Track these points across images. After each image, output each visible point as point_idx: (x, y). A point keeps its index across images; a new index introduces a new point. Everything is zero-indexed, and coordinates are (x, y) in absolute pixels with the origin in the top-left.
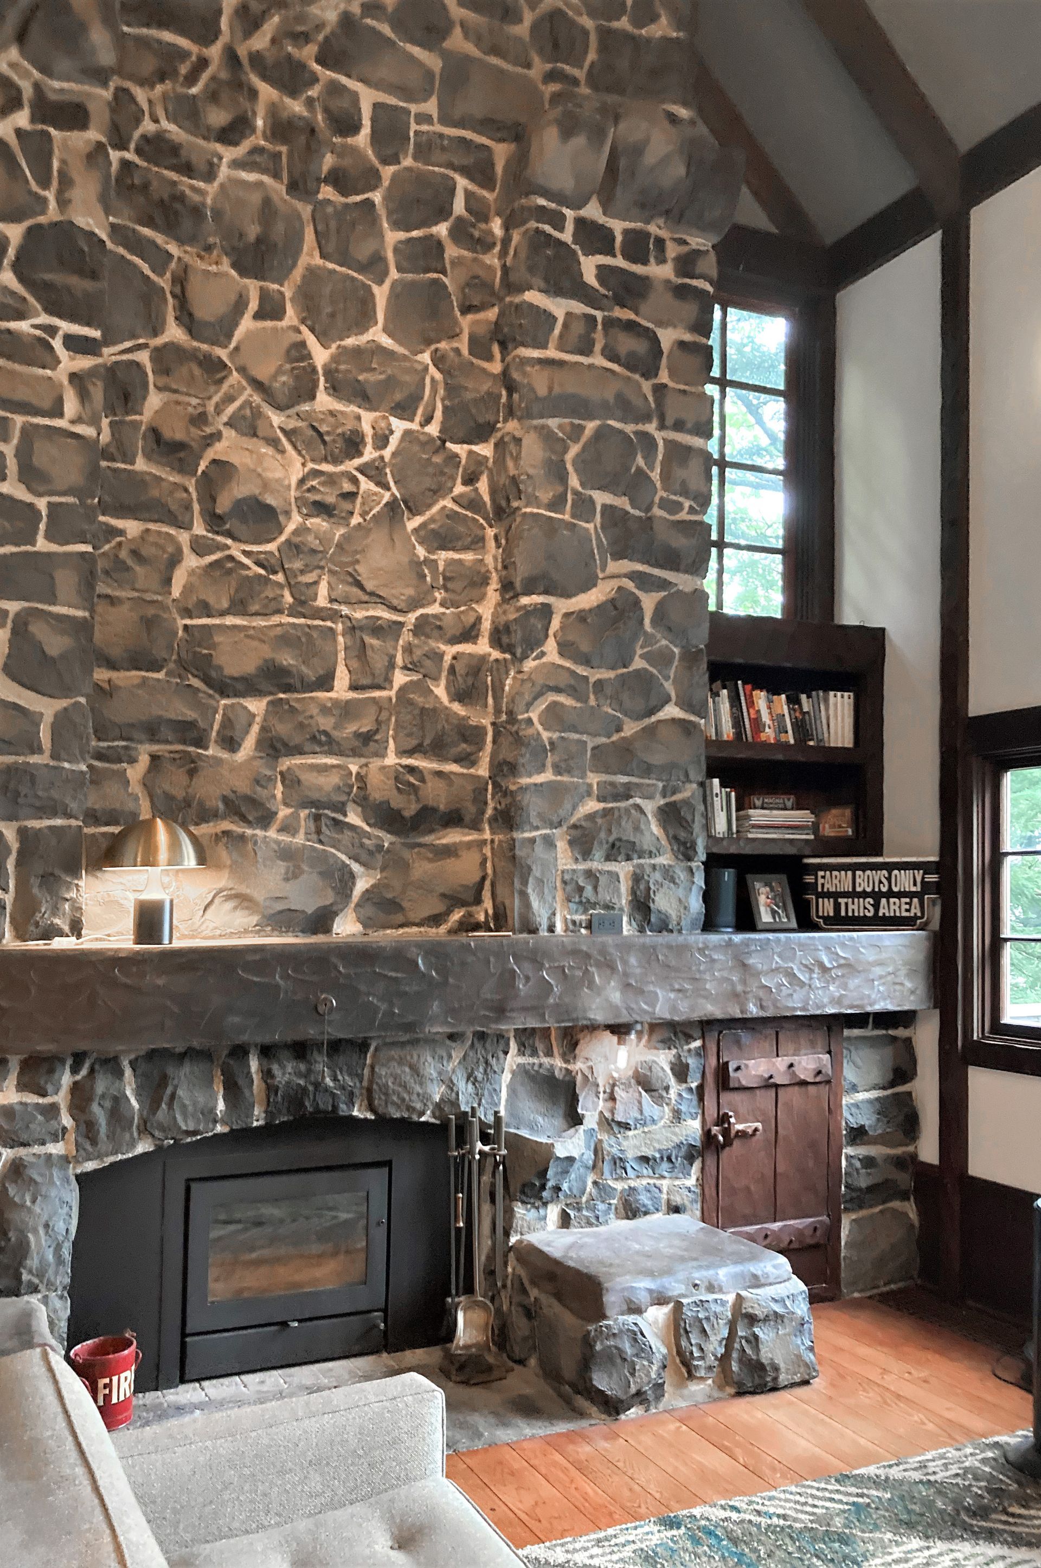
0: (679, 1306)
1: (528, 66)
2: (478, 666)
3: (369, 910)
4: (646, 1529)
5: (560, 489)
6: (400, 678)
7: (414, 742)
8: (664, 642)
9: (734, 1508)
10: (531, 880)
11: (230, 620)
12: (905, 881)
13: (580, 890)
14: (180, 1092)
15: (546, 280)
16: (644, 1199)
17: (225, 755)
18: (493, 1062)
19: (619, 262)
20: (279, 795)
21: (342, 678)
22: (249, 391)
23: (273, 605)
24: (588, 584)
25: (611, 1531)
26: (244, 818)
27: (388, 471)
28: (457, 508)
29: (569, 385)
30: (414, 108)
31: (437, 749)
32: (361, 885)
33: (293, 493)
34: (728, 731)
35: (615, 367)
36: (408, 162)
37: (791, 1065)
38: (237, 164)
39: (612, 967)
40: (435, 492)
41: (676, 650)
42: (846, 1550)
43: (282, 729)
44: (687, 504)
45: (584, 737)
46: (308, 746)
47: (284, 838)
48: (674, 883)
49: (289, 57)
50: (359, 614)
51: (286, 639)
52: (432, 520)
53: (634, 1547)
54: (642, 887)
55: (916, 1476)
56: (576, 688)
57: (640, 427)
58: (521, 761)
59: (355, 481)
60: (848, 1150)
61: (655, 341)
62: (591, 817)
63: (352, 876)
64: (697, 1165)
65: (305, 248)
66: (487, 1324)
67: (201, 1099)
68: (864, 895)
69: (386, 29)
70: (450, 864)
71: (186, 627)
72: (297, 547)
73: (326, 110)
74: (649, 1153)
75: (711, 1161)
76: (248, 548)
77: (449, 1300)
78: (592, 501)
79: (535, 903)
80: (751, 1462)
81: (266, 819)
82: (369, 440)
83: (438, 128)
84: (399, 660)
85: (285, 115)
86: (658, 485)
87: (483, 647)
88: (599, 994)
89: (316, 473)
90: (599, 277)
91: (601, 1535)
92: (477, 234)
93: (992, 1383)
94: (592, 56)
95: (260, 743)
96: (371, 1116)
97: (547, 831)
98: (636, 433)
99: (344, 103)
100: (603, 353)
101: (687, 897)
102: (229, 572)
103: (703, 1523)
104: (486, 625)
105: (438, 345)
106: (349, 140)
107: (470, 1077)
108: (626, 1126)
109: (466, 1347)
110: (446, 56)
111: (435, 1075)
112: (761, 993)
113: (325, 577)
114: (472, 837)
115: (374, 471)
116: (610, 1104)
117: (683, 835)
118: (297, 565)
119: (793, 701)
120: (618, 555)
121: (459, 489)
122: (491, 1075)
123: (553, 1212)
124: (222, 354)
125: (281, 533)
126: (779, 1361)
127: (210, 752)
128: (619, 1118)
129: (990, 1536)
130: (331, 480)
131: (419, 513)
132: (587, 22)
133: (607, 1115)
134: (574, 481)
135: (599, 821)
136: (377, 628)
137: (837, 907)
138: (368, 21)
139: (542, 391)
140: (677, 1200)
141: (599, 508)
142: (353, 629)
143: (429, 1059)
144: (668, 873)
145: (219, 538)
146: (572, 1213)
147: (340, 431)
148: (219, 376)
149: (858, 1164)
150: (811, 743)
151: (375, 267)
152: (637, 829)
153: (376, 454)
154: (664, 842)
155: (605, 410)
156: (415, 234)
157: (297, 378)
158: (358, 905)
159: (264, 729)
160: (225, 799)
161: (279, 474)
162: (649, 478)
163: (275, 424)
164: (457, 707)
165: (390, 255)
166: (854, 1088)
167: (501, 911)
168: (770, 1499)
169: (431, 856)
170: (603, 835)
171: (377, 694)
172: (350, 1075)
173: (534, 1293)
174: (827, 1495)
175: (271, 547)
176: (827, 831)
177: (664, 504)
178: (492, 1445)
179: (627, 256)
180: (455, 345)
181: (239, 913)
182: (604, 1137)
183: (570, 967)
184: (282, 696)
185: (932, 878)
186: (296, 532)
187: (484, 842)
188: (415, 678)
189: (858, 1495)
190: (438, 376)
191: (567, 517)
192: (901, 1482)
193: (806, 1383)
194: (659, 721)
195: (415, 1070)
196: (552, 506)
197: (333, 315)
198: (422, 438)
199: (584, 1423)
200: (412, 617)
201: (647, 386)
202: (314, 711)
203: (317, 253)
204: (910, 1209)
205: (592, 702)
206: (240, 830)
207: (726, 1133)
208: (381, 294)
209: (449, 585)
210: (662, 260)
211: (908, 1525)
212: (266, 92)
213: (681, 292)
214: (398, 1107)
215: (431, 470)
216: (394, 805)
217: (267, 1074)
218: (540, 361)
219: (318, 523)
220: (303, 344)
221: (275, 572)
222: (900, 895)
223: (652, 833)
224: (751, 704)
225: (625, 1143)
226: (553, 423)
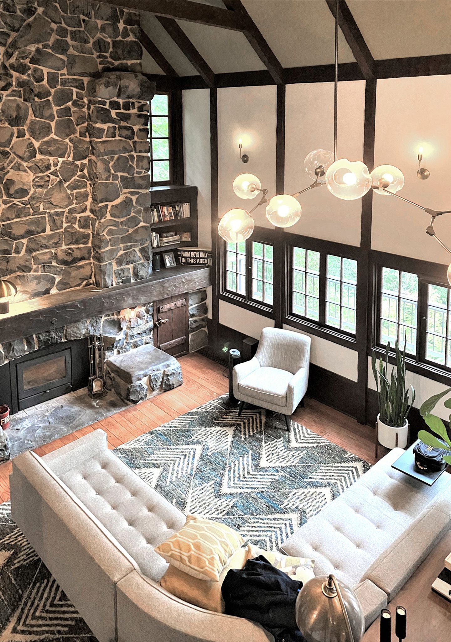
0: (150, 376)
1: (93, 54)
2: (87, 219)
3: (60, 286)
4: (146, 436)
5: (109, 174)
6: (65, 225)
7: (70, 241)
8: (139, 207)
9: (165, 426)
10: (106, 275)
11: (15, 220)
12: (203, 255)
13: (120, 274)
14: (15, 347)
15: (102, 120)
16: (139, 343)
17: (16, 255)
18: (98, 321)
19: (122, 111)
20: (33, 263)
21: (48, 228)
22: (17, 158)
23: (28, 214)
24: (118, 196)
25: (138, 438)
26: (23, 271)
27: (58, 172)
28: (79, 179)
29: (109, 147)
30: (59, 72)
31: (77, 242)
32: (57, 280)
33: (31, 183)
34: (156, 220)
35: (122, 138)
36: (59, 87)
37: (175, 304)
38: (7, 96)
39: (129, 295)
40: (72, 175)
41: (142, 208)
42: (189, 433)
43: (32, 246)
44: (143, 171)
45: (119, 236)
46: (40, 248)
47: (35, 274)
48: (144, 267)
49: (21, 64)
50: (52, 211)
51: (32, 222)
52: (71, 183)
53: (144, 441)
54: (136, 270)
55: (204, 410)
56: (116, 224)
57: (130, 153)
58: (102, 246)
59: (49, 177)
60: (191, 319)
61: (133, 130)
62: (121, 255)
63: (55, 278)
64: (152, 332)
65: (29, 114)
66: (101, 385)
67: (21, 347)
68: (193, 258)
69: (50, 51)
70: (82, 270)
71: (3, 225)
72: (34, 198)
73: (33, 77)
74: (140, 332)
75: (156, 330)
76: (19, 200)
77: (90, 378)
78: (117, 175)
79: (107, 280)
80: (168, 412)
81: (30, 270)
82: (52, 165)
83: (67, 77)
84: (64, 220)
85: (21, 80)
86: (135, 168)
87: (88, 213)
88: (126, 302)
89: (37, 177)
90: (116, 115)
91: (136, 439)
92: (80, 103)
93: (223, 377)
94: (111, 49)
95: (26, 251)
96: (66, 341)
97: (110, 261)
98: (128, 156)
99: (38, 74)
100: (118, 136)
101: (148, 270)
102: (14, 208)
103: (158, 432)
104: (88, 207)
105: (70, 136)
106: (41, 83)
107: (92, 326)
108: (134, 327)
109: (96, 392)
110: (68, 56)
111: (83, 327)
112: (168, 292)
113: (42, 203)
114: (88, 262)
115: (54, 173)
116: (129, 323)
117: (146, 255)
118: (34, 202)
119: (174, 207)
120: (126, 188)
121: (79, 173)
122: (98, 324)
123: (115, 351)
124: (8, 149)
125: (28, 194)
126: (174, 383)
127: (12, 255)
128: (132, 326)
129: (218, 425)
130: (42, 178)
131: (68, 181)
132: (109, 40)
133: (129, 326)
134: (112, 171)
135: (124, 256)
136: (57, 214)
137: (186, 260)
138: (45, 49)
139: (102, 151)
140: (147, 341)
141: (119, 177)
142: (50, 215)
143: (81, 324)
144: (143, 265)
145: (11, 199)
146: (120, 350)
147: (44, 165)
148: (8, 156)
149: (193, 322)
150: (179, 218)
151: (51, 117)
152: (134, 256)
153: (55, 169)
154: (141, 257)
155: (120, 151)
156: (62, 107)
157: (30, 152)
158: (56, 285)
159: (27, 247)
160: (18, 267)
161: (27, 180)
162: (133, 166)
163: (25, 166)
164: (81, 230)
165: (55, 113)
166: (192, 305)
167: (98, 282)
168: (173, 422)
169: (76, 269)
170: (125, 260)
171: (58, 231)
172: (60, 333)
173: (113, 375)
174: (185, 419)
175: (26, 198)
176: (184, 239)
177: (137, 173)
178: (107, 417)
179: (124, 109)
180: (75, 135)
181: (23, 295)
182: (128, 331)
183: (119, 297)
184: (31, 237)
185: (210, 255)
186: (33, 194)
187: (91, 263)
188: (69, 224)
189: (192, 418)
190: (71, 145)
191: (111, 181)
192: (201, 412)
193: (180, 385)
194: (139, 228)
195: (78, 328)
196: (107, 179)
197: (39, 134)
198: (68, 162)
199: (128, 407)
200: (67, 209)
201: (131, 142)
202: (41, 239)
203: (33, 116)
204: (206, 329)
205: (120, 227)
206: (22, 274)
207: (159, 324)
208: (53, 124)
209: (77, 199)
210: (134, 108)
211: (201, 424)
212: (15, 74)
213: (139, 116)
214: (74, 337)
215: (70, 170)
216: (66, 259)
217: (38, 338)
218: (101, 142)
219: (40, 190)
220: (32, 143)
221: (27, 205)
222: (202, 258)
223: (138, 256)
224: (162, 211)
225: (133, 331)
226: (106, 157)
